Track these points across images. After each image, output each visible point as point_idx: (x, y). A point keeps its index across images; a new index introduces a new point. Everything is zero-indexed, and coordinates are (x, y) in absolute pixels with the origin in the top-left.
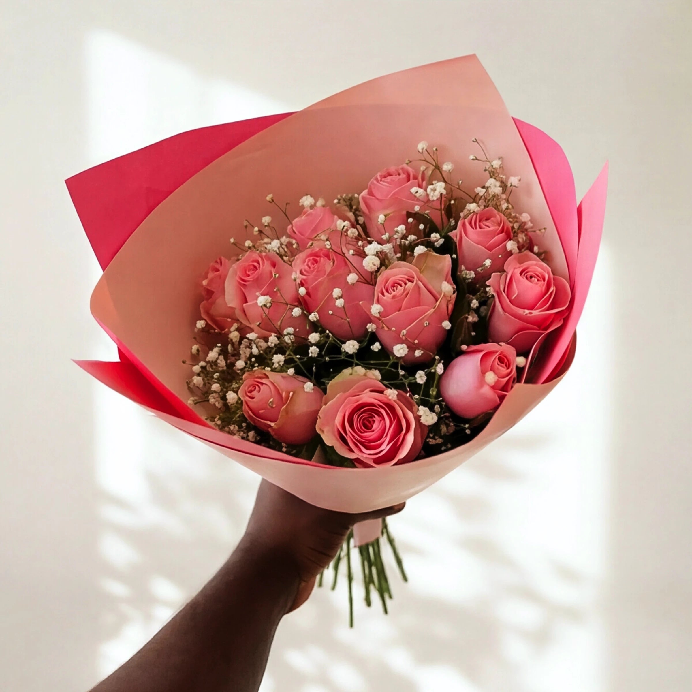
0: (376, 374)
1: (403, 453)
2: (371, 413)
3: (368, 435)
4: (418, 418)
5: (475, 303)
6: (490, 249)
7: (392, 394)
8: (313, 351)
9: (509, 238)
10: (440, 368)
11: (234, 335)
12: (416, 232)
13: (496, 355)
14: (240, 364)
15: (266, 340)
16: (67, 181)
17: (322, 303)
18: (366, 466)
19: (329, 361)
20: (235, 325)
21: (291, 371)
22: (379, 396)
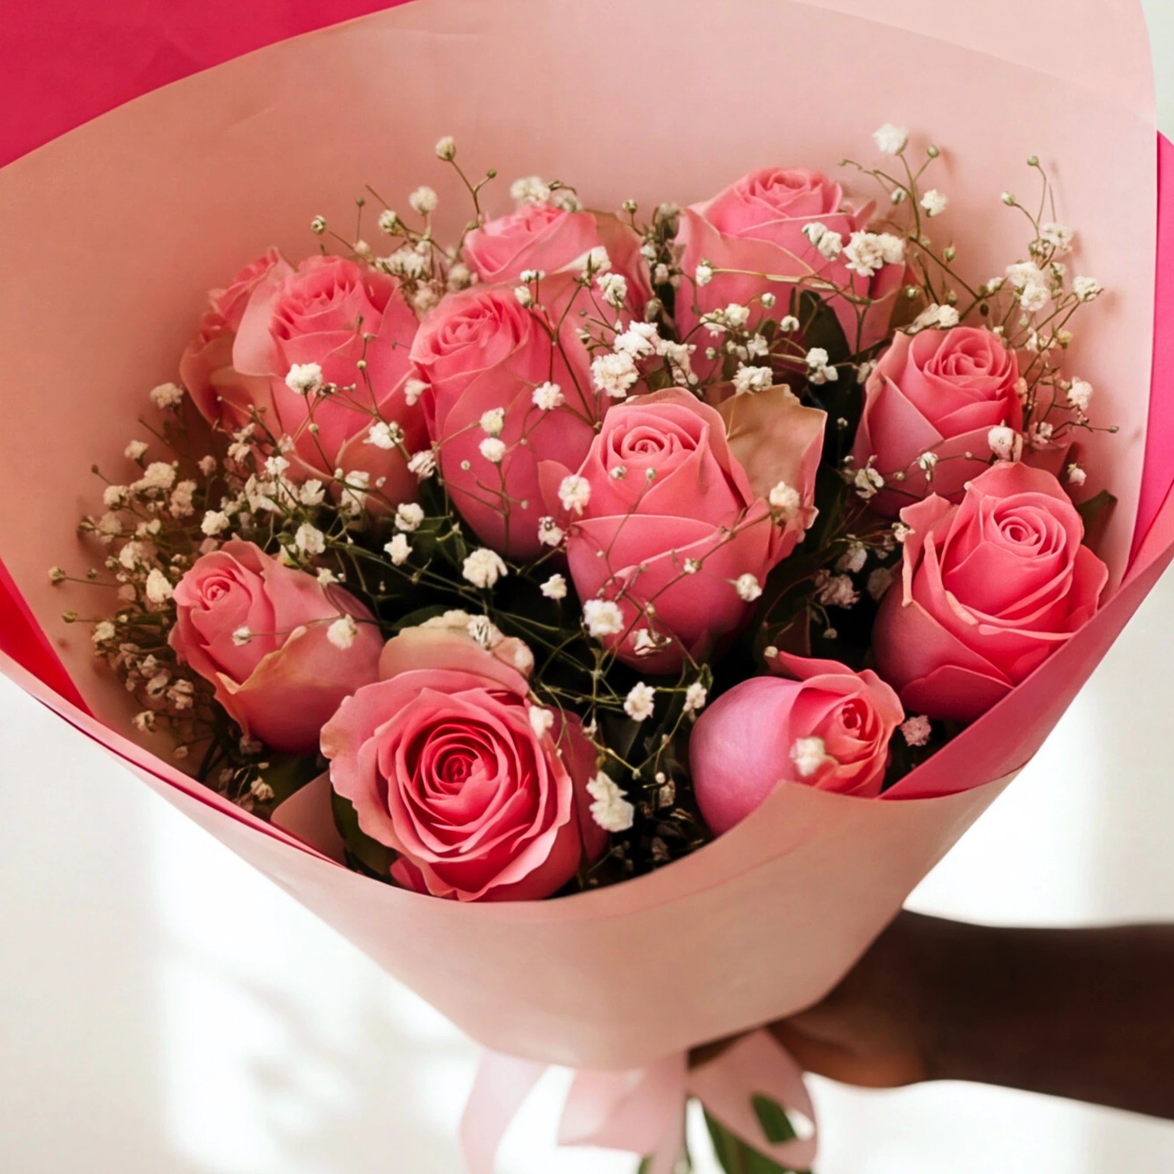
0: (522, 653)
1: (516, 874)
3: (447, 802)
5: (858, 558)
6: (946, 430)
7: (540, 718)
9: (1006, 417)
10: (696, 693)
12: (770, 331)
14: (212, 522)
15: (300, 483)
17: (454, 435)
19: (418, 585)
20: (249, 429)
21: (325, 576)
22: (507, 710)
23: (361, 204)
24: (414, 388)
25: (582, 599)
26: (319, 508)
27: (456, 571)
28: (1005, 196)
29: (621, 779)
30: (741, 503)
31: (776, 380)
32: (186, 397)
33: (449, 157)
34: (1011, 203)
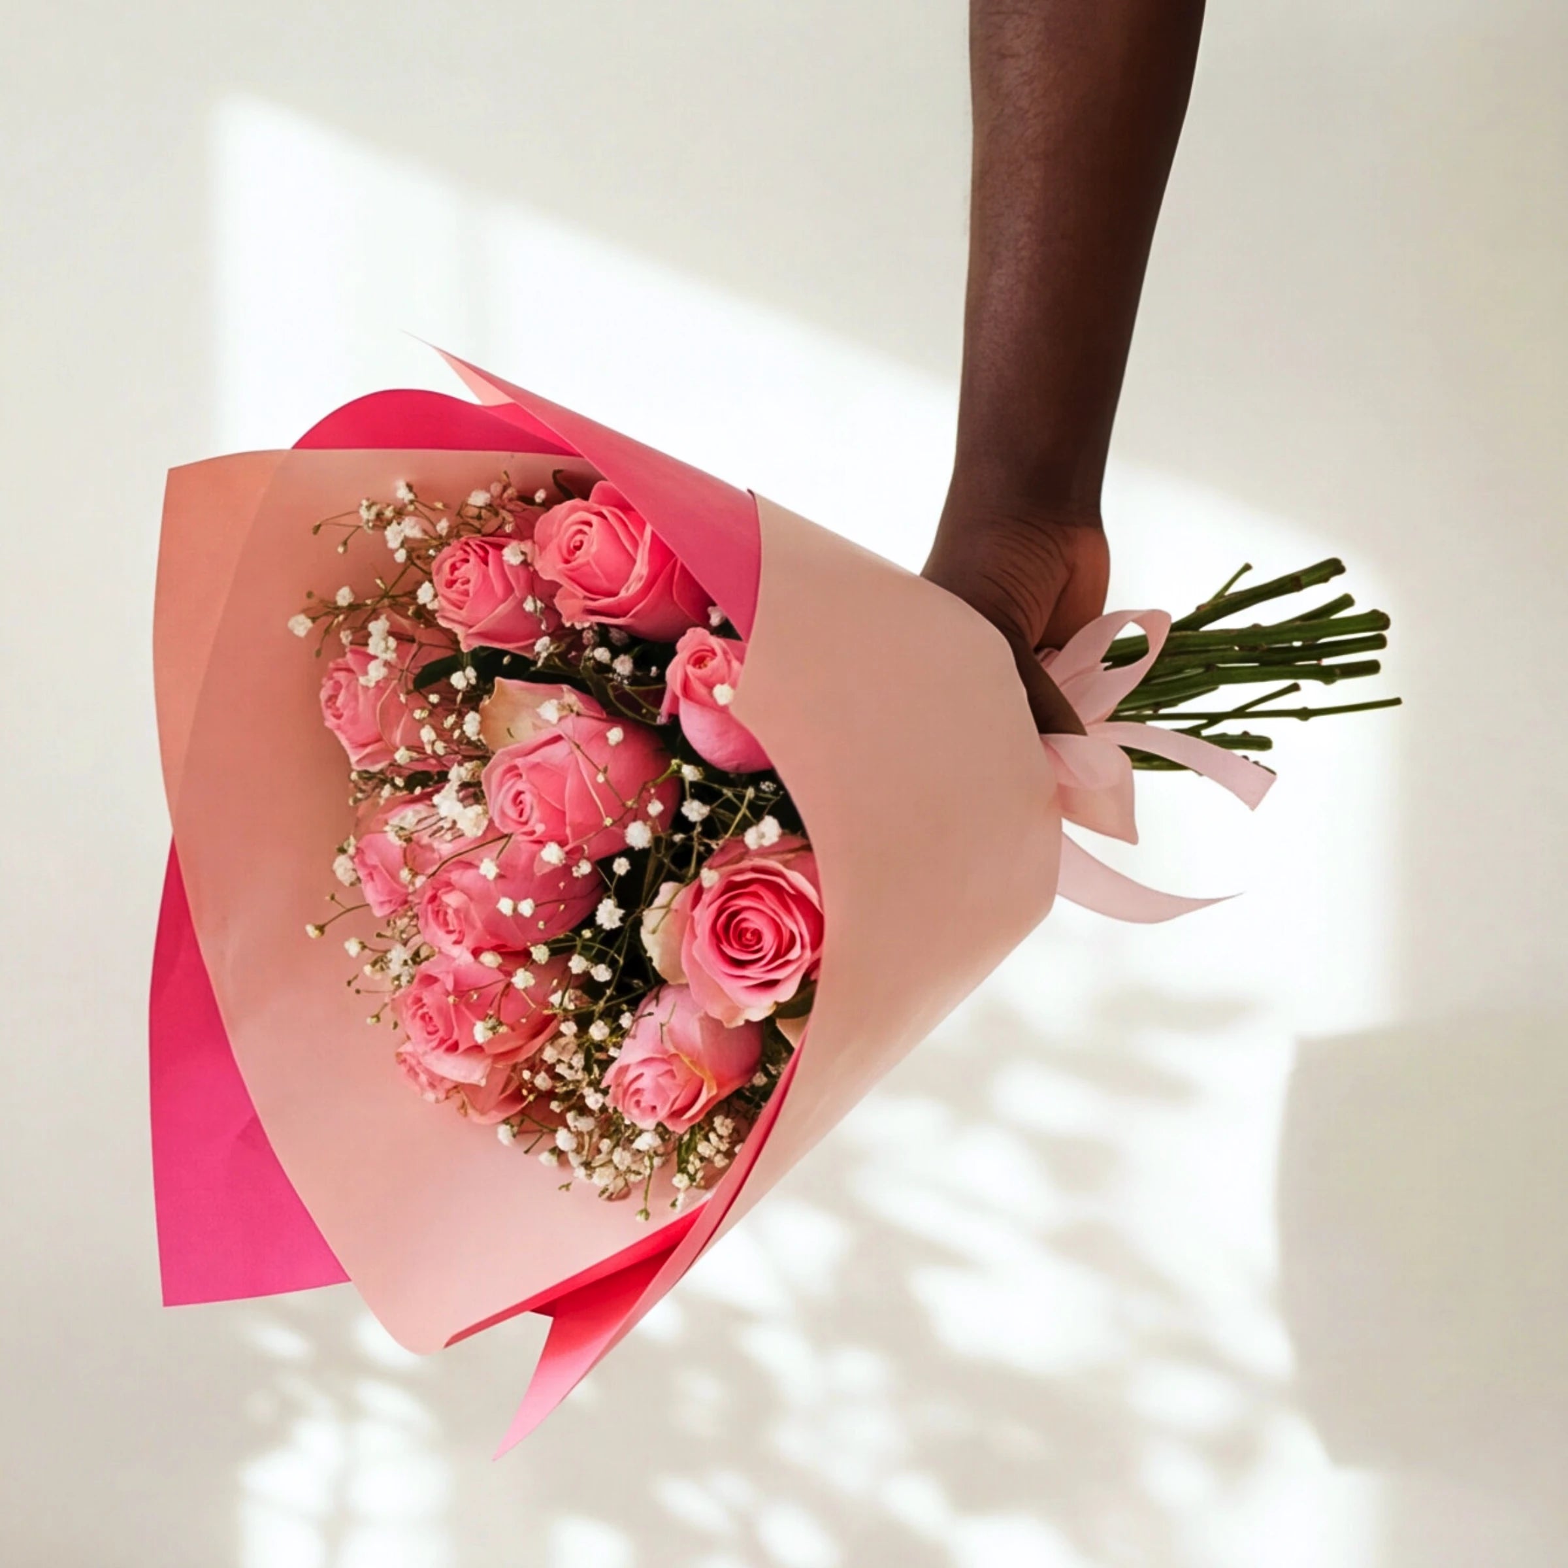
0: (667, 889)
2: (733, 925)
3: (769, 941)
4: (764, 852)
7: (710, 877)
8: (602, 973)
10: (690, 773)
11: (542, 1081)
12: (440, 712)
13: (690, 669)
14: (593, 1100)
15: (562, 1036)
16: (168, 1301)
18: (815, 965)
19: (625, 959)
20: (525, 1073)
21: (626, 1020)
22: (706, 898)
23: (358, 992)
24: (490, 959)
25: (626, 847)
26: (578, 1023)
27: (614, 934)
28: (341, 550)
29: (745, 825)
30: (557, 739)
31: (476, 709)
32: (506, 1121)
33: (321, 929)
34: (345, 544)
